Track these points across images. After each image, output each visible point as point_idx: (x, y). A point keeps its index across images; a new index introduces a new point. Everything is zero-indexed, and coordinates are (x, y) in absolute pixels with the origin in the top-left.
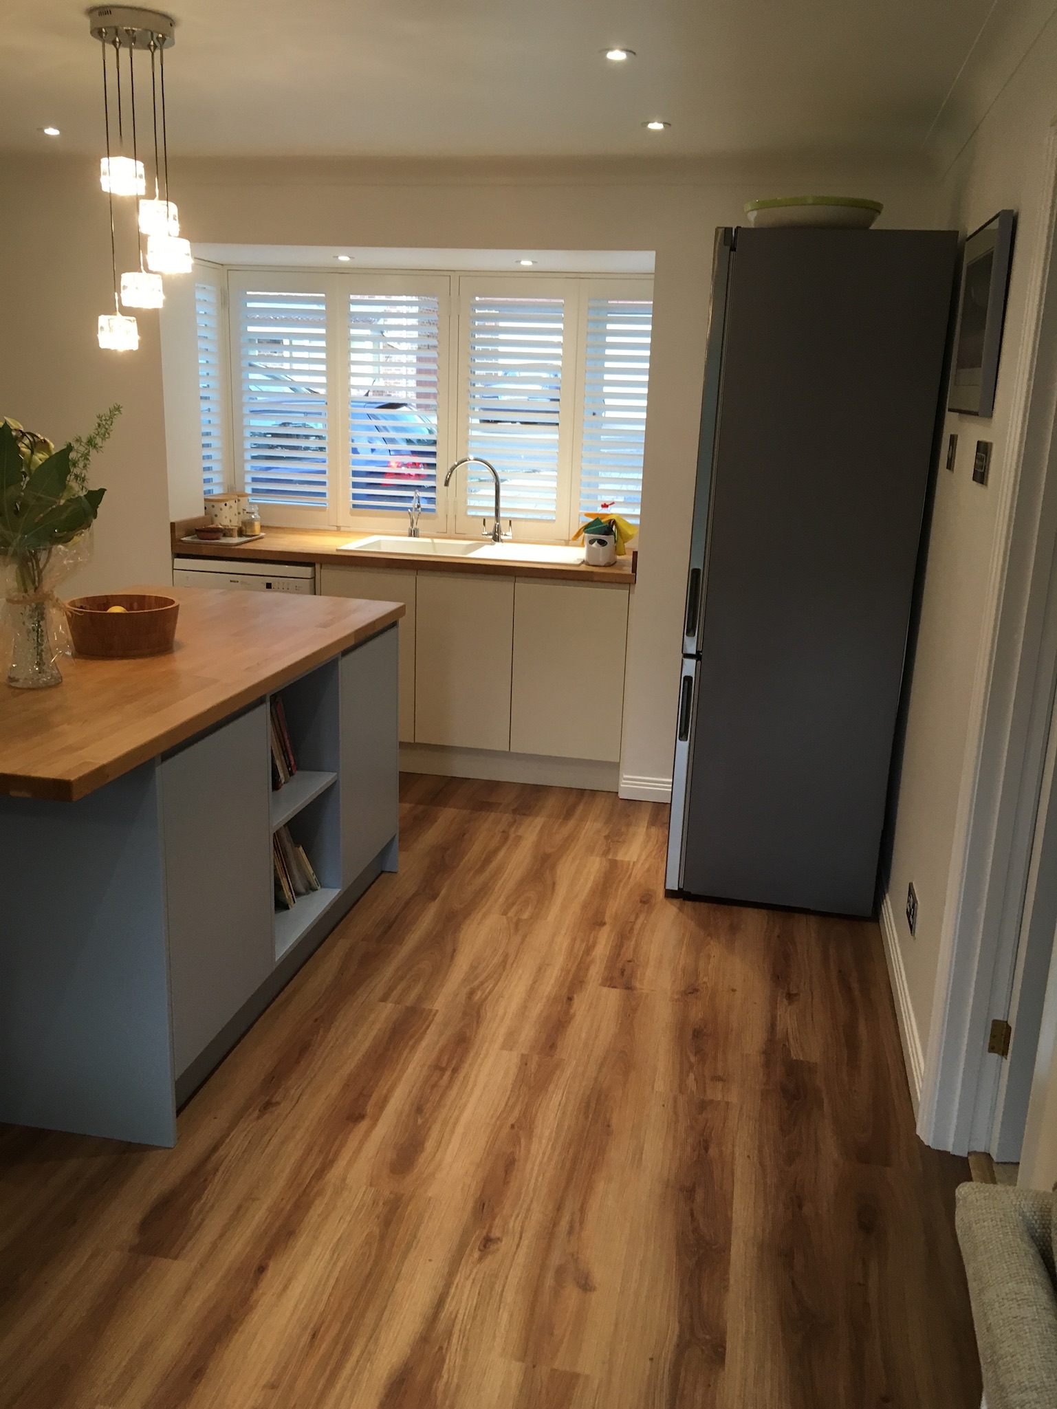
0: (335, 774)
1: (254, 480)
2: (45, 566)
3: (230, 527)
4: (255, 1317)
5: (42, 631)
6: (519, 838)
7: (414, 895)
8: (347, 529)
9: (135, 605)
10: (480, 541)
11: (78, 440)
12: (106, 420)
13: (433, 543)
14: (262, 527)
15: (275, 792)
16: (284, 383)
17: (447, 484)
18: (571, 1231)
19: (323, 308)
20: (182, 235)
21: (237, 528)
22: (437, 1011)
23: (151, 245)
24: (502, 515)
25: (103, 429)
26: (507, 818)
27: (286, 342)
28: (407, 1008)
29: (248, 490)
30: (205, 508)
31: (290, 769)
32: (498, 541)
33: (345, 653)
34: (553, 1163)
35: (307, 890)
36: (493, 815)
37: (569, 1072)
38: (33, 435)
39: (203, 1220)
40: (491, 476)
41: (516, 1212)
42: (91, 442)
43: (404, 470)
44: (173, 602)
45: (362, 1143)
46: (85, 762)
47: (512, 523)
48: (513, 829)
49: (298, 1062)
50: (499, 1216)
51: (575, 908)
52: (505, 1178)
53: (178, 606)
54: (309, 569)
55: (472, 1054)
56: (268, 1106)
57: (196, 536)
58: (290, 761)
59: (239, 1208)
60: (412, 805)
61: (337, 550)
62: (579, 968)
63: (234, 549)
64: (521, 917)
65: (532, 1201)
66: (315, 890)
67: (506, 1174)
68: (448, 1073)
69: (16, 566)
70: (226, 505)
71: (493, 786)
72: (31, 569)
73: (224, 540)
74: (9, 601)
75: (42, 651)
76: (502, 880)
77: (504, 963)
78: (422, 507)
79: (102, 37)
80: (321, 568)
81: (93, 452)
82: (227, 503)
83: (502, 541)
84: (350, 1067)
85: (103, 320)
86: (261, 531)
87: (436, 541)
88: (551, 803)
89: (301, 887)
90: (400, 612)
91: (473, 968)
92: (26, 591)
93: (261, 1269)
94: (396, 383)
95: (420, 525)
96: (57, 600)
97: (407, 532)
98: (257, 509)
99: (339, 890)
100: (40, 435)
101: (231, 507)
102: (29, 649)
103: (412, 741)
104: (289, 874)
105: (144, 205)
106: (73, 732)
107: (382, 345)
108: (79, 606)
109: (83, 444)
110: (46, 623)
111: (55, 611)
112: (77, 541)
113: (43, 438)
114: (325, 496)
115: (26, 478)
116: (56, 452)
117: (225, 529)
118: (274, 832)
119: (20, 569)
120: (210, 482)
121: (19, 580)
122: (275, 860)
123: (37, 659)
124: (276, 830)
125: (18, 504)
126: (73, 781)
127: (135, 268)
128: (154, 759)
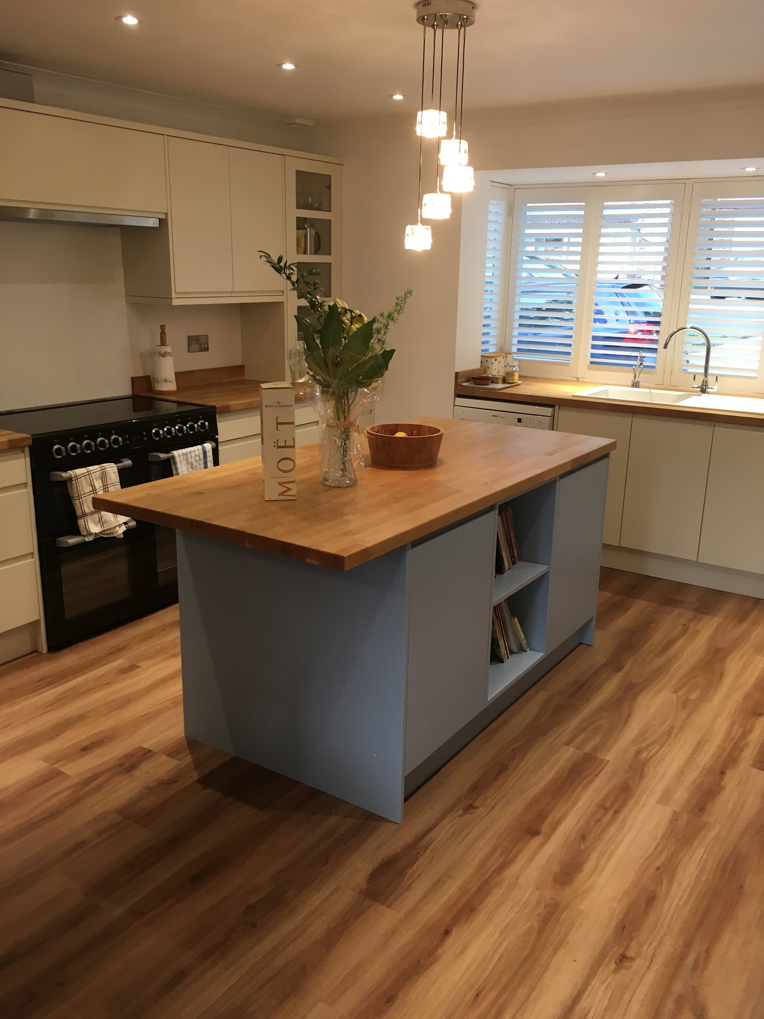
0: (547, 567)
1: (519, 342)
2: (352, 403)
3: (497, 376)
4: (437, 968)
5: (347, 447)
6: (696, 633)
7: (603, 666)
8: (584, 380)
9: (415, 432)
10: (690, 392)
11: (382, 315)
12: (401, 300)
13: (650, 393)
14: (521, 377)
15: (498, 576)
16: (559, 270)
17: (665, 347)
18: (694, 969)
19: (582, 213)
20: (470, 164)
21: (502, 377)
22: (608, 761)
23: (445, 172)
24: (710, 371)
25: (399, 307)
26: (689, 614)
27: (565, 240)
28: (585, 754)
29: (514, 349)
30: (481, 362)
31: (513, 560)
32: (705, 393)
33: (562, 476)
34: (688, 908)
35: (518, 651)
36: (677, 611)
37: (712, 834)
38: (351, 311)
39: (412, 883)
40: (704, 341)
41: (651, 940)
42: (390, 317)
43: (639, 336)
44: (439, 431)
45: (536, 853)
46: (357, 544)
47: (719, 378)
48: (693, 623)
49: (496, 779)
50: (635, 940)
51: (738, 697)
52: (645, 909)
53: (442, 435)
54: (550, 410)
55: (632, 802)
56: (470, 808)
57: (472, 382)
58: (513, 553)
59: (439, 881)
60: (611, 594)
61: (573, 396)
62: (734, 748)
63: (497, 392)
64: (689, 697)
65: (665, 934)
66: (524, 651)
67: (647, 906)
68: (610, 813)
69: (334, 402)
70: (496, 360)
71: (681, 587)
72: (343, 404)
73: (491, 386)
74: (328, 426)
75: (346, 461)
76: (677, 665)
77: (669, 733)
78: (644, 364)
79: (424, 23)
80: (559, 409)
81: (391, 323)
82: (497, 359)
83: (708, 393)
84: (533, 792)
85: (409, 229)
86: (519, 380)
87: (653, 391)
88: (729, 607)
89: (514, 648)
90: (612, 446)
91: (643, 732)
92: (339, 419)
93: (447, 932)
94: (646, 268)
95: (641, 378)
96: (358, 426)
97: (630, 383)
98: (518, 363)
99: (542, 654)
100: (358, 311)
101: (500, 362)
102: (337, 459)
103: (618, 545)
104: (505, 635)
105: (445, 144)
106: (354, 521)
107: (638, 239)
108: (376, 431)
109: (384, 317)
110: (350, 442)
111: (356, 434)
112: (375, 386)
113: (359, 314)
114: (570, 355)
115: (345, 340)
116: (366, 323)
117: (493, 377)
118: (495, 605)
119: (336, 403)
120: (487, 343)
121: (335, 411)
122: (496, 625)
123: (342, 467)
124: (497, 604)
125: (339, 359)
126: (346, 557)
127: (433, 190)
128: (406, 545)
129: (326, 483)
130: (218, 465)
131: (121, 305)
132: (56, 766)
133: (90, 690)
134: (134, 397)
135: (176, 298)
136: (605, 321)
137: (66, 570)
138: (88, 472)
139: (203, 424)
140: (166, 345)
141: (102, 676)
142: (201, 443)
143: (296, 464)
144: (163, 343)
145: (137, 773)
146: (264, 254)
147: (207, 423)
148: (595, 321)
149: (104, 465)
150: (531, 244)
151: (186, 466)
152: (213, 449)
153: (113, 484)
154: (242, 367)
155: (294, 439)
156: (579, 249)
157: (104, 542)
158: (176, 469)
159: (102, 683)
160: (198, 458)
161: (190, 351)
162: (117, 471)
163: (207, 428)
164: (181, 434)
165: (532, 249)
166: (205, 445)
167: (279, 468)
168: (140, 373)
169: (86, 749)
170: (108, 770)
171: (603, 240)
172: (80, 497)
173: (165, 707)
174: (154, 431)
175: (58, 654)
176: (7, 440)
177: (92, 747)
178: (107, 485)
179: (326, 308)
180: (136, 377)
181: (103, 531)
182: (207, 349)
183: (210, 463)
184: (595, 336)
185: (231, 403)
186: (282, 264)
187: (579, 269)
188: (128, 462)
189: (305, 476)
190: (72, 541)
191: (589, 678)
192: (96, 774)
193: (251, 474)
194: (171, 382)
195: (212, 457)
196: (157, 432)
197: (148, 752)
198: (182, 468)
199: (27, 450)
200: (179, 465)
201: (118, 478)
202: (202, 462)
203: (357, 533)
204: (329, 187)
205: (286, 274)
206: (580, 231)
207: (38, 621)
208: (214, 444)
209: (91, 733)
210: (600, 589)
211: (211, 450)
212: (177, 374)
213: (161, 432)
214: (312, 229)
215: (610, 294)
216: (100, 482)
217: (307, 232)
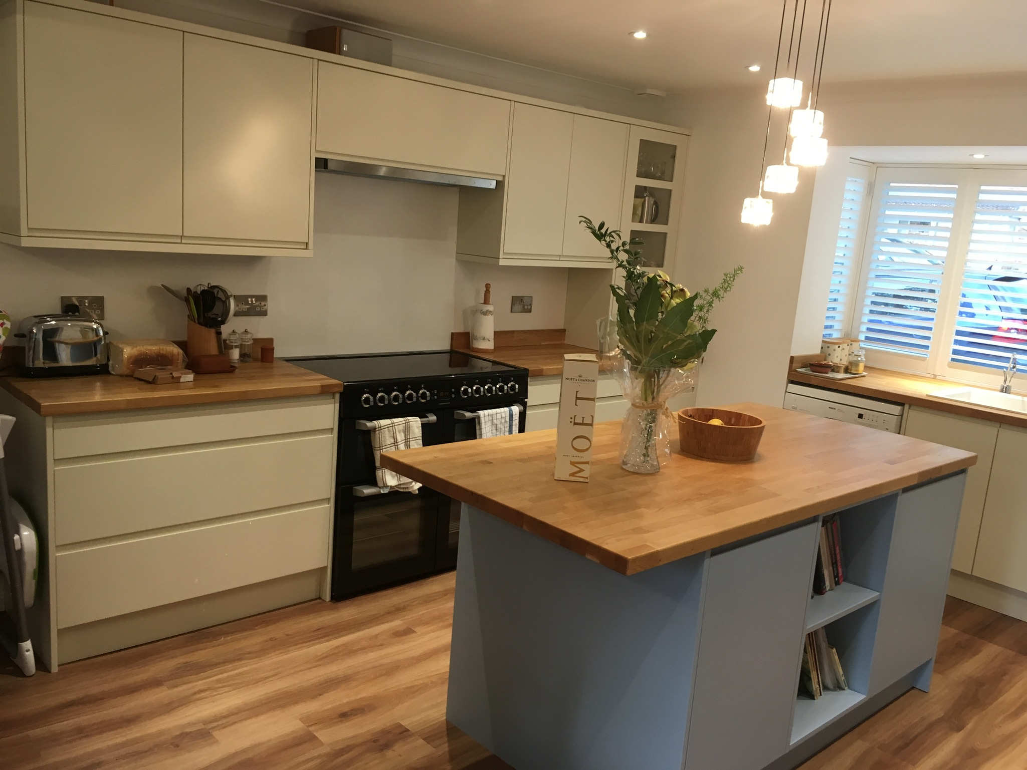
0: (878, 593)
1: (869, 329)
2: (664, 381)
3: (839, 365)
5: (652, 431)
7: (939, 721)
8: (943, 378)
9: (733, 421)
11: (706, 291)
12: (730, 277)
13: (1023, 401)
14: (867, 368)
15: (816, 597)
16: (924, 256)
19: (954, 196)
20: (823, 136)
21: (844, 366)
23: (794, 145)
25: (727, 284)
27: (933, 224)
29: (862, 337)
30: (822, 348)
31: (837, 579)
33: (906, 490)
35: (834, 687)
38: (672, 285)
42: (715, 294)
43: (1014, 335)
44: (761, 422)
46: (646, 545)
53: (763, 427)
54: (899, 408)
57: (809, 368)
58: (838, 572)
60: (956, 631)
61: (927, 395)
63: (837, 382)
66: (842, 689)
69: (643, 380)
70: (839, 347)
72: (653, 383)
73: (831, 375)
74: (634, 405)
75: (649, 446)
78: (1017, 368)
80: (909, 408)
81: (716, 301)
82: (840, 345)
85: (747, 202)
86: (864, 371)
89: (830, 684)
90: (971, 461)
92: (646, 400)
95: (1014, 383)
96: (667, 409)
97: (999, 388)
98: (864, 353)
99: (865, 696)
100: (681, 285)
101: (843, 349)
102: (640, 443)
103: (969, 573)
104: (820, 668)
105: (796, 114)
106: (649, 517)
107: (1018, 228)
108: (689, 414)
109: (709, 294)
110: (656, 426)
111: (664, 417)
112: (691, 367)
113: (681, 288)
114: (928, 349)
115: (662, 316)
116: (688, 298)
117: (834, 365)
118: (809, 632)
119: (645, 382)
120: (831, 328)
121: (643, 390)
122: (808, 654)
123: (644, 451)
124: (813, 630)
125: (653, 334)
126: (630, 559)
127: (779, 161)
128: (704, 552)
129: (624, 467)
130: (524, 432)
131: (451, 261)
132: (311, 729)
133: (364, 649)
134: (451, 352)
135: (503, 258)
136: (973, 315)
137: (358, 518)
138: (392, 424)
139: (513, 387)
140: (489, 304)
141: (376, 636)
142: (509, 405)
143: (592, 444)
144: (486, 302)
145: (389, 754)
146: (584, 219)
147: (517, 386)
148: (961, 313)
149: (409, 418)
150: (893, 226)
151: (491, 427)
152: (520, 413)
153: (415, 439)
154: (563, 331)
155: (592, 417)
156: (948, 234)
157: (396, 495)
158: (480, 429)
159: (375, 644)
160: (503, 421)
161: (513, 311)
162: (420, 425)
163: (517, 391)
164: (490, 395)
165: (895, 231)
166: (513, 408)
167: (572, 446)
168: (461, 330)
169: (344, 716)
170: (361, 744)
171: (976, 227)
172: (381, 448)
173: (432, 682)
174: (462, 389)
175: (340, 604)
176: (320, 385)
177: (351, 715)
178: (409, 439)
179: (645, 280)
180: (456, 333)
181: (398, 485)
182: (530, 311)
183: (516, 428)
184: (959, 331)
185: (545, 367)
186: (603, 231)
187: (945, 255)
188: (433, 418)
189: (603, 456)
190: (368, 491)
191: (919, 734)
192: (348, 746)
193: (546, 447)
194: (489, 340)
195: (517, 421)
196: (466, 390)
197: (405, 731)
198: (486, 429)
199: (337, 396)
200: (483, 426)
201: (421, 432)
202: (507, 425)
203: (648, 532)
204: (674, 157)
205: (605, 241)
206: (951, 216)
207: (325, 568)
208: (522, 408)
209: (353, 698)
210: (943, 624)
211: (518, 413)
212: (496, 333)
213: (470, 390)
214: (651, 198)
215: (983, 286)
216: (403, 434)
217: (644, 202)
